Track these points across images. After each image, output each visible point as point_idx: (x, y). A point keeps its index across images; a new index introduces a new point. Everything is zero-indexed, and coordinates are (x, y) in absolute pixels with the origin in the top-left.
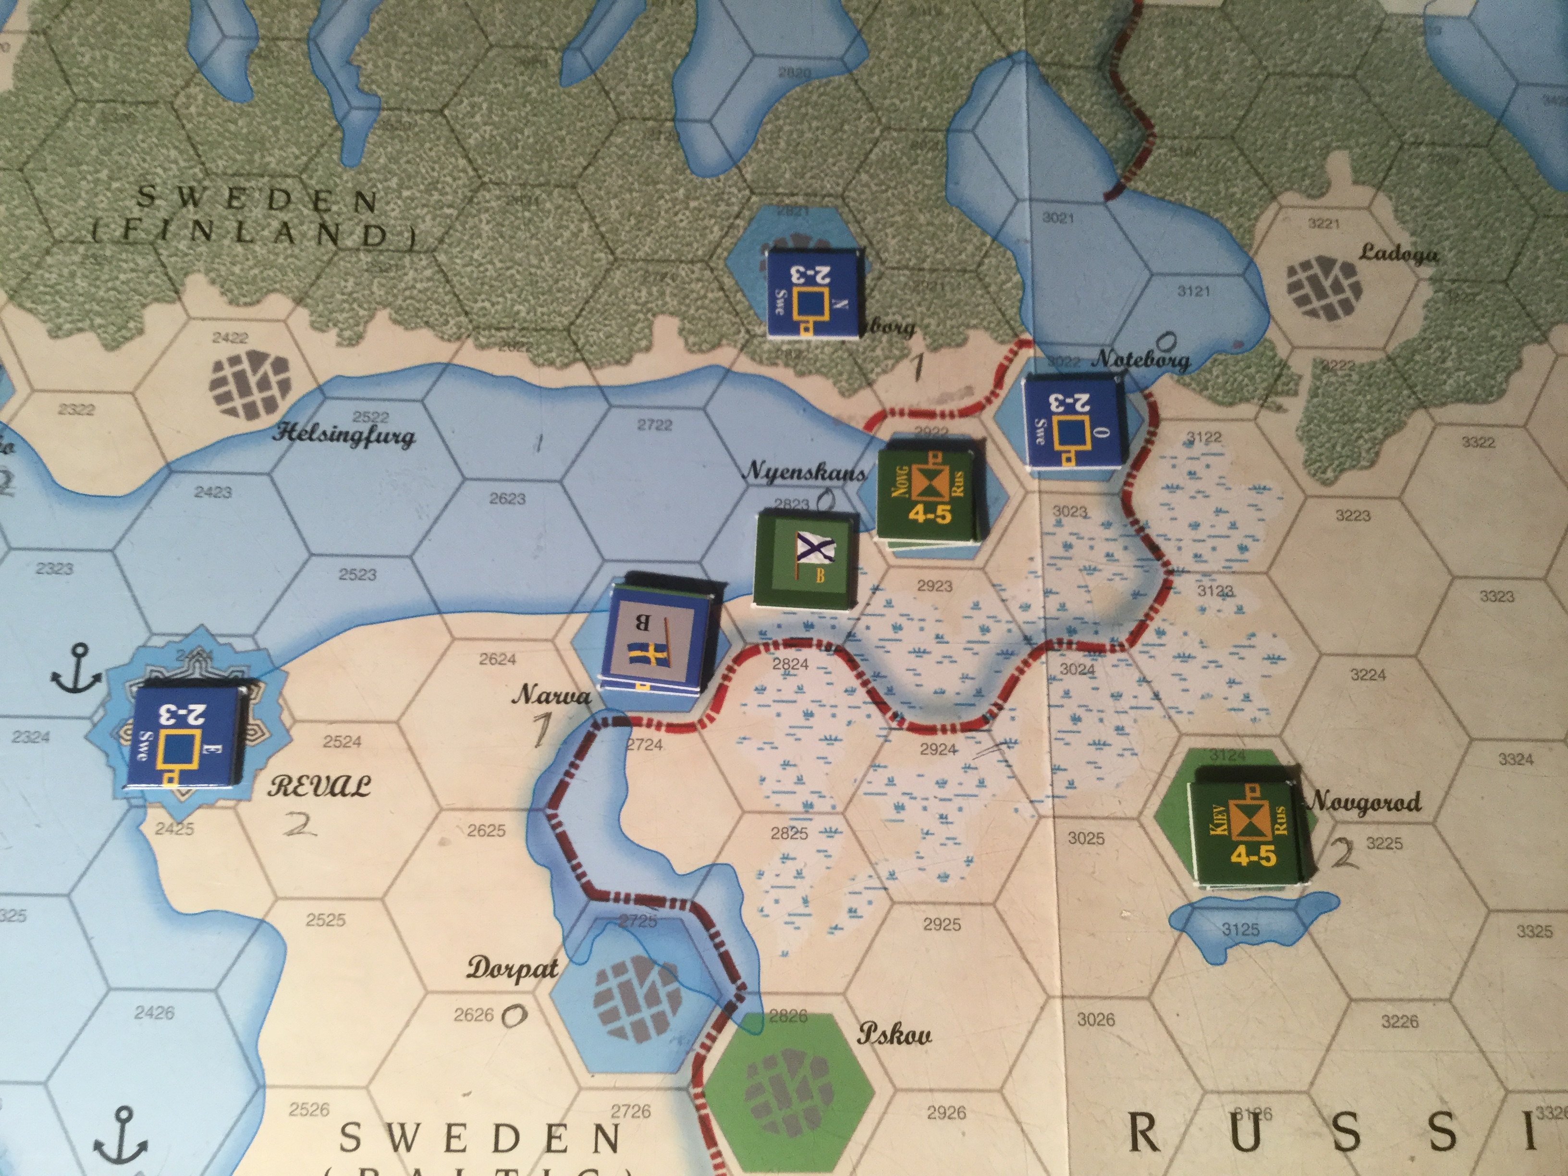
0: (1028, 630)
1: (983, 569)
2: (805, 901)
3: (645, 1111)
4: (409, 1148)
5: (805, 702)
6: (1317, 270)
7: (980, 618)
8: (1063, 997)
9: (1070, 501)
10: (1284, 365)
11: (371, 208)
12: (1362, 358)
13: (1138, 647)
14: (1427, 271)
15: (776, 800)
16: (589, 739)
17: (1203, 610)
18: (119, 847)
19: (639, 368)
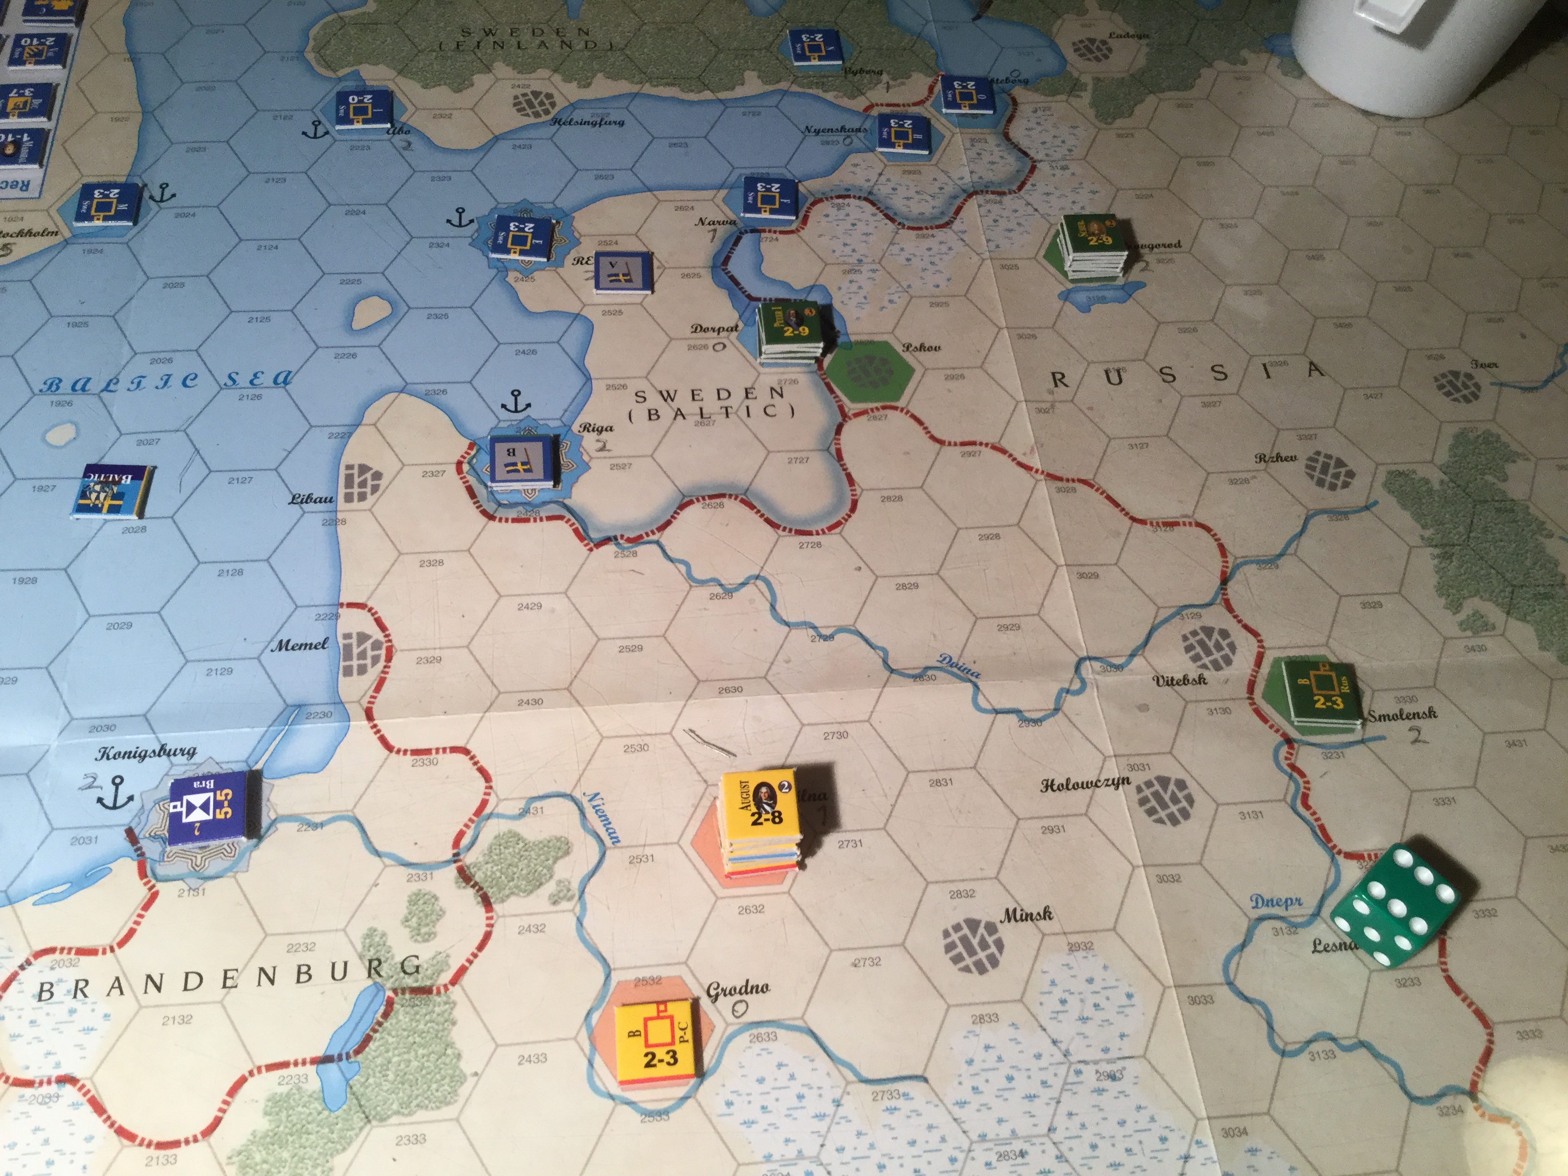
0: (964, 187)
1: (936, 165)
2: (865, 298)
3: (795, 382)
4: (672, 400)
5: (850, 220)
6: (1087, 43)
7: (937, 184)
8: (1008, 328)
9: (977, 137)
10: (1077, 79)
11: (587, 34)
12: (1119, 76)
13: (1022, 192)
14: (1144, 42)
15: (842, 259)
16: (738, 240)
17: (1054, 175)
18: (495, 287)
19: (739, 92)
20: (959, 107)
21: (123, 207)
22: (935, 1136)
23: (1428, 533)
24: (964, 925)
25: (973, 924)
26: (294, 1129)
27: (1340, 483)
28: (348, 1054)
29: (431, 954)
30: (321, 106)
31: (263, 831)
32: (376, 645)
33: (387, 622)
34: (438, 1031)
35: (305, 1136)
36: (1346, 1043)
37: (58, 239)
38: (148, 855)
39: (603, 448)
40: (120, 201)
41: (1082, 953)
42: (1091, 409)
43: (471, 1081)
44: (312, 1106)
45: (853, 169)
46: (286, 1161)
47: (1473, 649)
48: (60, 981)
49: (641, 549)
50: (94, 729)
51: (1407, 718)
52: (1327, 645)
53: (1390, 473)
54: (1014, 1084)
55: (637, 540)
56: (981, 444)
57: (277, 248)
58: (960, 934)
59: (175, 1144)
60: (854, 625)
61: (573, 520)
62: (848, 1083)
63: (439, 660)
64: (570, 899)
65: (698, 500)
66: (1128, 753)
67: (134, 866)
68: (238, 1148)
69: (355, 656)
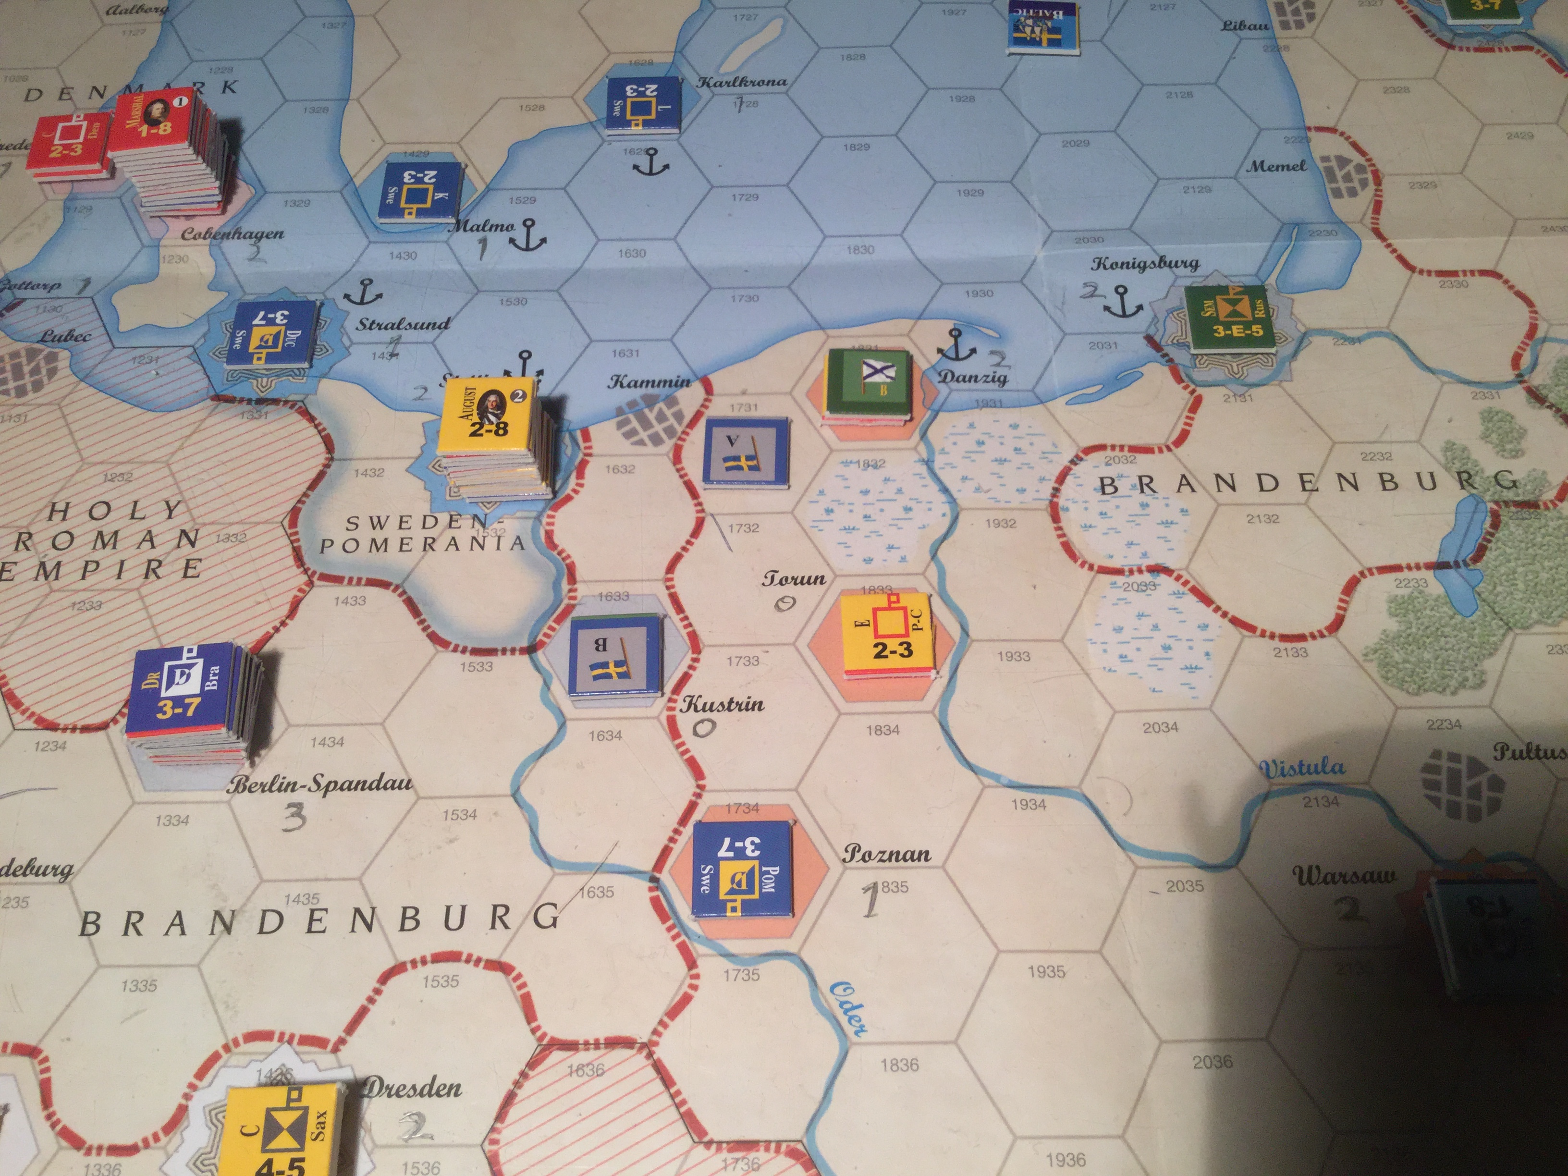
26: (1428, 631)
29: (1526, 471)
32: (1360, 169)
33: (1365, 146)
35: (1443, 639)
38: (1176, 361)
44: (1441, 610)
46: (1429, 662)
48: (1121, 476)
50: (1079, 241)
59: (1301, 638)
61: (1544, 51)
63: (1434, 185)
67: (1165, 371)
68: (1373, 647)
69: (1339, 178)
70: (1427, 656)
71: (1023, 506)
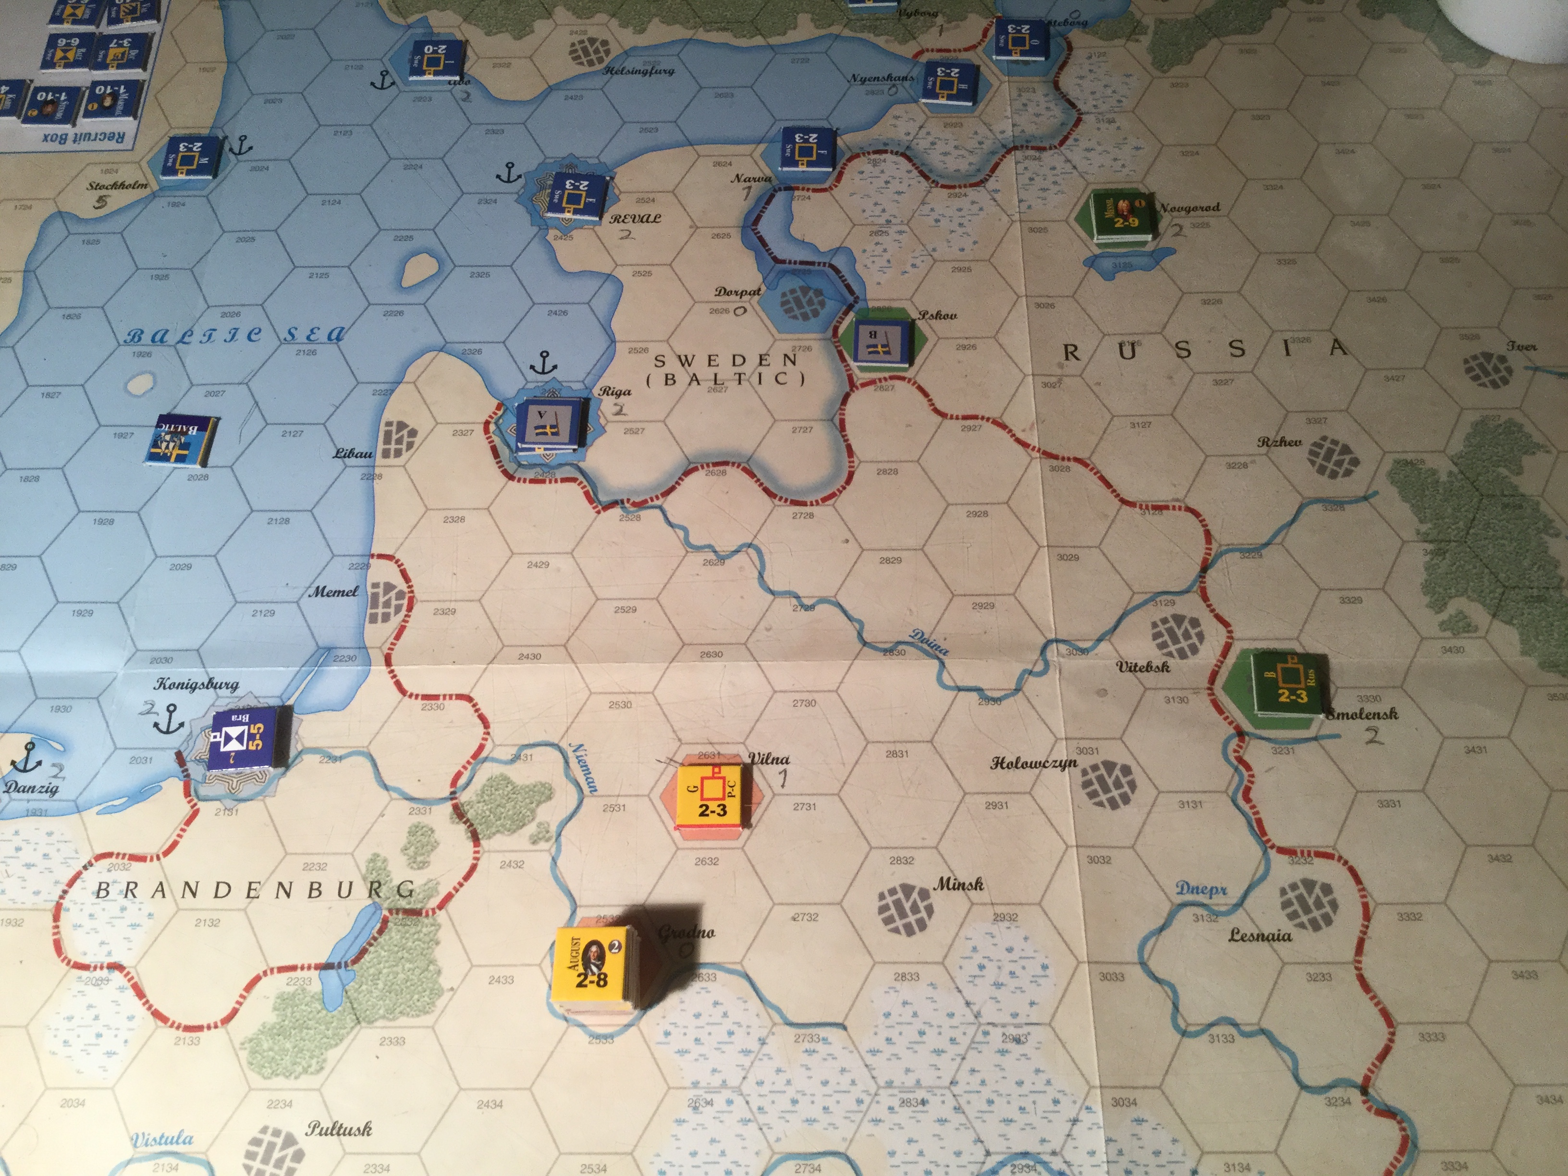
0: (1004, 142)
1: (979, 117)
2: (889, 261)
3: (809, 349)
4: (689, 365)
5: (885, 177)
7: (977, 139)
8: (1027, 296)
9: (1025, 86)
10: (1139, 22)
12: (1182, 17)
13: (1063, 148)
15: (871, 219)
16: (772, 196)
17: (1099, 129)
18: (535, 246)
19: (792, 36)
20: (1009, 53)
21: (205, 161)
22: (846, 1079)
23: (1424, 528)
24: (899, 889)
25: (907, 889)
26: (297, 1024)
27: (1341, 472)
28: (346, 963)
29: (424, 882)
30: (389, 56)
31: (290, 761)
32: (400, 595)
33: (411, 574)
34: (423, 949)
35: (305, 1031)
36: (1247, 1029)
37: (147, 191)
38: (192, 776)
39: (619, 413)
40: (202, 154)
41: (1007, 924)
42: (1099, 384)
43: (447, 996)
44: (313, 1005)
45: (894, 122)
46: (288, 1050)
47: (1450, 650)
48: (115, 882)
49: (644, 513)
50: (155, 661)
51: (1367, 718)
52: (1297, 639)
53: (1397, 462)
54: (925, 1038)
55: (641, 505)
56: (983, 418)
57: (339, 203)
58: (895, 897)
59: (200, 1028)
60: (835, 597)
61: (585, 483)
62: (775, 1024)
63: (454, 612)
64: (547, 840)
65: (703, 467)
66: (1080, 736)
67: (180, 785)
68: (250, 1036)
69: (381, 605)
70: (288, 1045)
71: (35, 907)
